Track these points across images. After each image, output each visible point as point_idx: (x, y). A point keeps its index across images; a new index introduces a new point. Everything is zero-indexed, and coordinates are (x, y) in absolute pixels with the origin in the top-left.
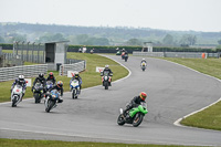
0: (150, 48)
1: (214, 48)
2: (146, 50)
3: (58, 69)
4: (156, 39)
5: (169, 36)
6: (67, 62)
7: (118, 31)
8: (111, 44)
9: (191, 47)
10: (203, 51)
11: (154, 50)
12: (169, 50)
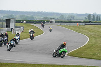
0: (53, 21)
1: (83, 21)
2: (51, 22)
3: (11, 31)
4: (56, 17)
5: (62, 15)
6: (15, 27)
7: (39, 13)
8: (36, 19)
9: (72, 20)
10: (78, 22)
11: (55, 22)
12: (62, 22)
